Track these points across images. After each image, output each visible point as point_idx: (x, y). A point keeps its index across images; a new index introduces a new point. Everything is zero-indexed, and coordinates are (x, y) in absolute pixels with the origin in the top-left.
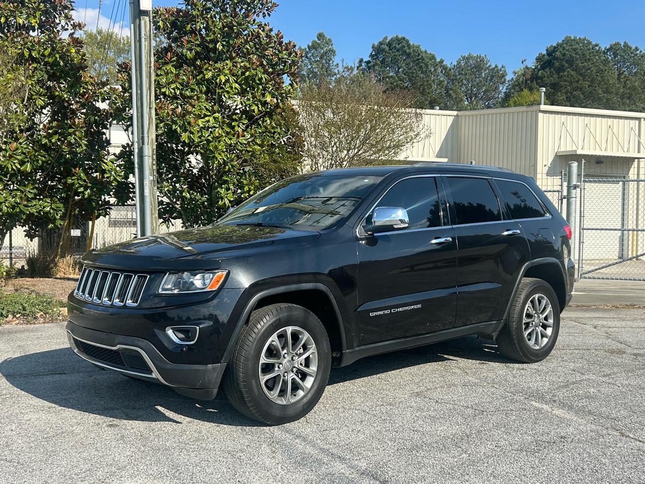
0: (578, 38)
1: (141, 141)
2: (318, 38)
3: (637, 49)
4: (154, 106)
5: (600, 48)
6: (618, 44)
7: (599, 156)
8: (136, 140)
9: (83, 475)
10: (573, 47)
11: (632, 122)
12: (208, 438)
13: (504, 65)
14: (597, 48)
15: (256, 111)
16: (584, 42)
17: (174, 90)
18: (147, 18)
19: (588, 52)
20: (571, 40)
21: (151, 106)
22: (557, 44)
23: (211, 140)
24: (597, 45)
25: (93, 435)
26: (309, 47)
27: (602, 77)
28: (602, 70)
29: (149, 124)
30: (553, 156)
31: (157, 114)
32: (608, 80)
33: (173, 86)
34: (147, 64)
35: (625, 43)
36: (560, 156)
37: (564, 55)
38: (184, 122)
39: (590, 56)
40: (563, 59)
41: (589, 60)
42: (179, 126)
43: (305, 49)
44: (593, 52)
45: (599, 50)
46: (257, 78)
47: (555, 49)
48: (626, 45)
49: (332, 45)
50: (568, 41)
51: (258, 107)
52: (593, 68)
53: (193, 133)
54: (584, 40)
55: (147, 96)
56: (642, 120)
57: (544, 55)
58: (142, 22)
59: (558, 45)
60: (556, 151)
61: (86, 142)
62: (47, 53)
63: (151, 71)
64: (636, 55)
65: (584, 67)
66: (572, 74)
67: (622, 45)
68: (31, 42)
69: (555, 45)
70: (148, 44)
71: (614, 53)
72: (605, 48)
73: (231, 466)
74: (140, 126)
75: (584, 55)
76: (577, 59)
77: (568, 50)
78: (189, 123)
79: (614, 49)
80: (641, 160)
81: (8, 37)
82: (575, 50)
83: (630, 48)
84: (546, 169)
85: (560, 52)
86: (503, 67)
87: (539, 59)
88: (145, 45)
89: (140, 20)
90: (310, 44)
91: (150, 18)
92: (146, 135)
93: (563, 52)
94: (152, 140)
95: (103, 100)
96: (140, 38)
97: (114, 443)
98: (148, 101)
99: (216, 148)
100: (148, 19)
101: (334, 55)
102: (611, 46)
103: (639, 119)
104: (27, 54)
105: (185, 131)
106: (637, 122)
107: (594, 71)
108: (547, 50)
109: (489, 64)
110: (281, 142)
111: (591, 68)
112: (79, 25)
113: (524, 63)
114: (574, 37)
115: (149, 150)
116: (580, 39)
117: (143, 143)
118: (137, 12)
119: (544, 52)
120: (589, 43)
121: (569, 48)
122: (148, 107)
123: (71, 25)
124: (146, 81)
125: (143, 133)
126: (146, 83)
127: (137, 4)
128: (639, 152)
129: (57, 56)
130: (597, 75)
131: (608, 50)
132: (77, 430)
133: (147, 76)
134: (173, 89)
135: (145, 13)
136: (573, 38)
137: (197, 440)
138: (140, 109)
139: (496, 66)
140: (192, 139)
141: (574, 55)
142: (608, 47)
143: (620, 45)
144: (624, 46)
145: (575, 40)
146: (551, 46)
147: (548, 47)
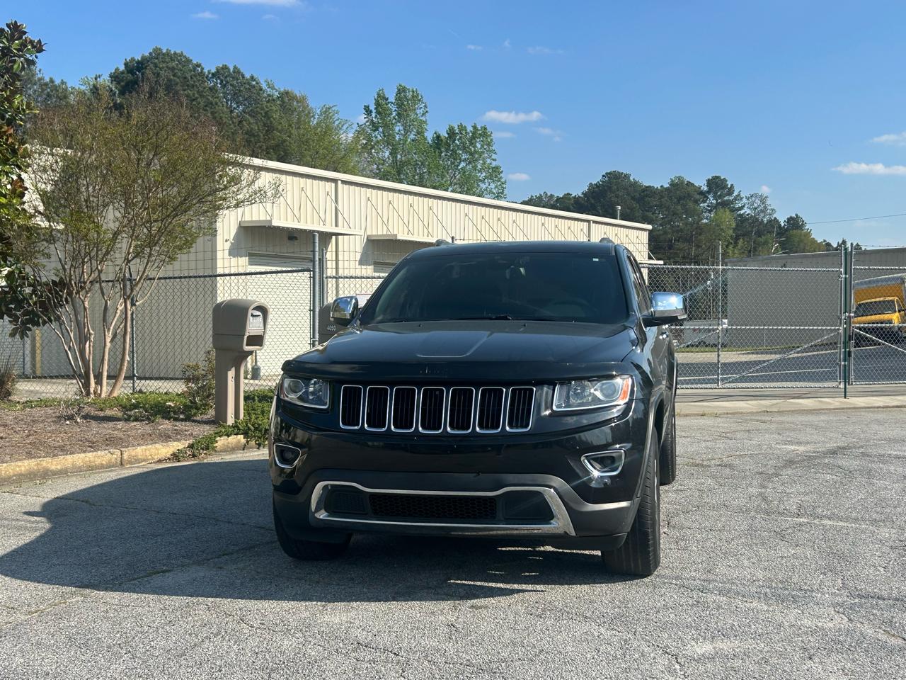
0: (172, 52)
3: (252, 77)
5: (202, 69)
6: (225, 68)
7: (292, 229)
10: (170, 65)
11: (328, 184)
13: (65, 81)
14: (199, 69)
16: (181, 60)
19: (190, 74)
20: (164, 54)
22: (142, 58)
24: (199, 65)
27: (212, 113)
28: (211, 104)
30: (236, 227)
32: (221, 118)
35: (235, 67)
36: (244, 227)
39: (194, 82)
41: (193, 86)
44: (194, 75)
45: (202, 72)
47: (142, 65)
48: (237, 71)
50: (157, 53)
52: (199, 100)
54: (180, 56)
56: (340, 182)
57: (122, 73)
59: (144, 58)
60: (240, 219)
64: (254, 87)
67: (231, 70)
69: (138, 58)
71: (222, 81)
72: (209, 73)
75: (185, 78)
76: (177, 84)
77: (162, 69)
79: (221, 73)
80: (340, 237)
82: (173, 69)
83: (243, 77)
84: (228, 245)
85: (151, 71)
86: (63, 82)
87: (115, 77)
102: (217, 69)
103: (335, 181)
106: (333, 185)
107: (202, 104)
108: (126, 64)
109: (40, 76)
111: (198, 98)
113: (98, 79)
114: (167, 50)
116: (175, 53)
119: (122, 68)
120: (189, 61)
121: (164, 65)
128: (337, 225)
130: (207, 110)
131: (213, 74)
136: (164, 51)
139: (52, 81)
141: (172, 77)
142: (213, 71)
143: (229, 70)
144: (234, 72)
145: (168, 54)
146: (133, 59)
147: (128, 60)
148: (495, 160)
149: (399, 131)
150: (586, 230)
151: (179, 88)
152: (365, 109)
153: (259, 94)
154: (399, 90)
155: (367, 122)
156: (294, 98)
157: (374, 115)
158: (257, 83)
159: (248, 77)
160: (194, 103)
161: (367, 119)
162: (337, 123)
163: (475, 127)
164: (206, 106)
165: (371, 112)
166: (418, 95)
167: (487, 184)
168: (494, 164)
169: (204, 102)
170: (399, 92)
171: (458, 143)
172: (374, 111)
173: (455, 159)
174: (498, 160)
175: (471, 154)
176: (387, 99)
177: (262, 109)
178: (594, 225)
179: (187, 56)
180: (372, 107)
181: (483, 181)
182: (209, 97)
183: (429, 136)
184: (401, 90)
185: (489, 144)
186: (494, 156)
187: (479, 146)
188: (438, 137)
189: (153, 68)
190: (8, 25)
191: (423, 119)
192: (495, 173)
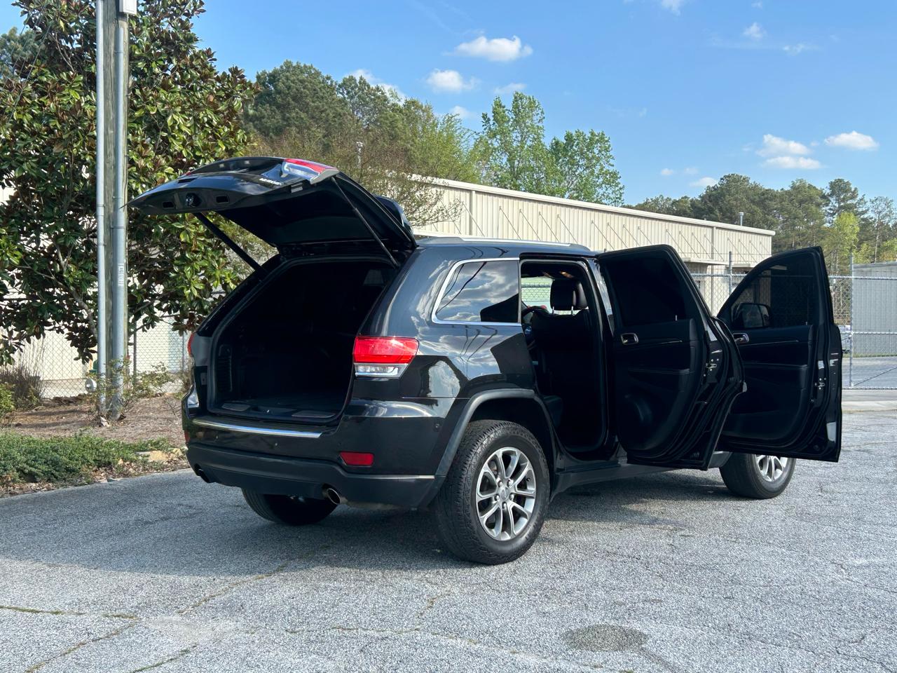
0: (302, 65)
1: (111, 205)
3: (377, 88)
5: (332, 82)
6: (351, 79)
8: (102, 202)
10: (300, 77)
11: (463, 194)
14: (329, 82)
16: (311, 72)
19: (319, 87)
20: (294, 67)
22: (273, 71)
24: (328, 78)
28: (340, 115)
37: (289, 88)
39: (324, 93)
40: (289, 93)
41: (322, 98)
44: (324, 88)
45: (331, 85)
47: (273, 78)
48: (363, 82)
50: (288, 66)
52: (328, 111)
54: (310, 68)
56: (474, 192)
59: (275, 71)
64: (379, 97)
65: (317, 108)
66: (303, 116)
69: (270, 71)
71: (348, 93)
75: (315, 90)
76: (307, 96)
77: (293, 82)
79: (348, 84)
82: (302, 81)
83: (369, 88)
85: (283, 83)
89: (117, 25)
93: (287, 84)
96: (116, 54)
102: (344, 81)
106: (468, 194)
108: (258, 77)
111: (326, 110)
114: (297, 63)
116: (305, 66)
120: (318, 74)
121: (295, 78)
130: (335, 121)
131: (340, 85)
135: (125, 16)
136: (294, 64)
138: (112, 158)
141: (302, 89)
142: (340, 82)
143: (355, 80)
144: (360, 83)
145: (298, 67)
146: (264, 73)
147: (259, 73)
148: (613, 166)
149: (516, 137)
150: (709, 236)
151: (308, 100)
152: (483, 117)
153: (384, 105)
154: (516, 98)
155: (485, 129)
156: (419, 107)
157: (491, 122)
158: (383, 93)
159: (374, 88)
160: (323, 115)
161: (485, 127)
162: (459, 131)
163: (592, 134)
164: (334, 117)
165: (489, 120)
166: (534, 102)
167: (604, 190)
168: (611, 169)
169: (334, 113)
170: (516, 100)
171: (576, 149)
172: (492, 119)
173: (573, 165)
174: (615, 165)
175: (589, 160)
176: (504, 107)
177: (387, 119)
178: (717, 230)
179: (317, 69)
180: (490, 115)
181: (600, 186)
182: (338, 109)
183: (547, 142)
184: (518, 98)
185: (607, 150)
186: (612, 162)
187: (596, 151)
188: (557, 143)
189: (285, 81)
190: (230, 70)
191: (540, 125)
192: (612, 178)
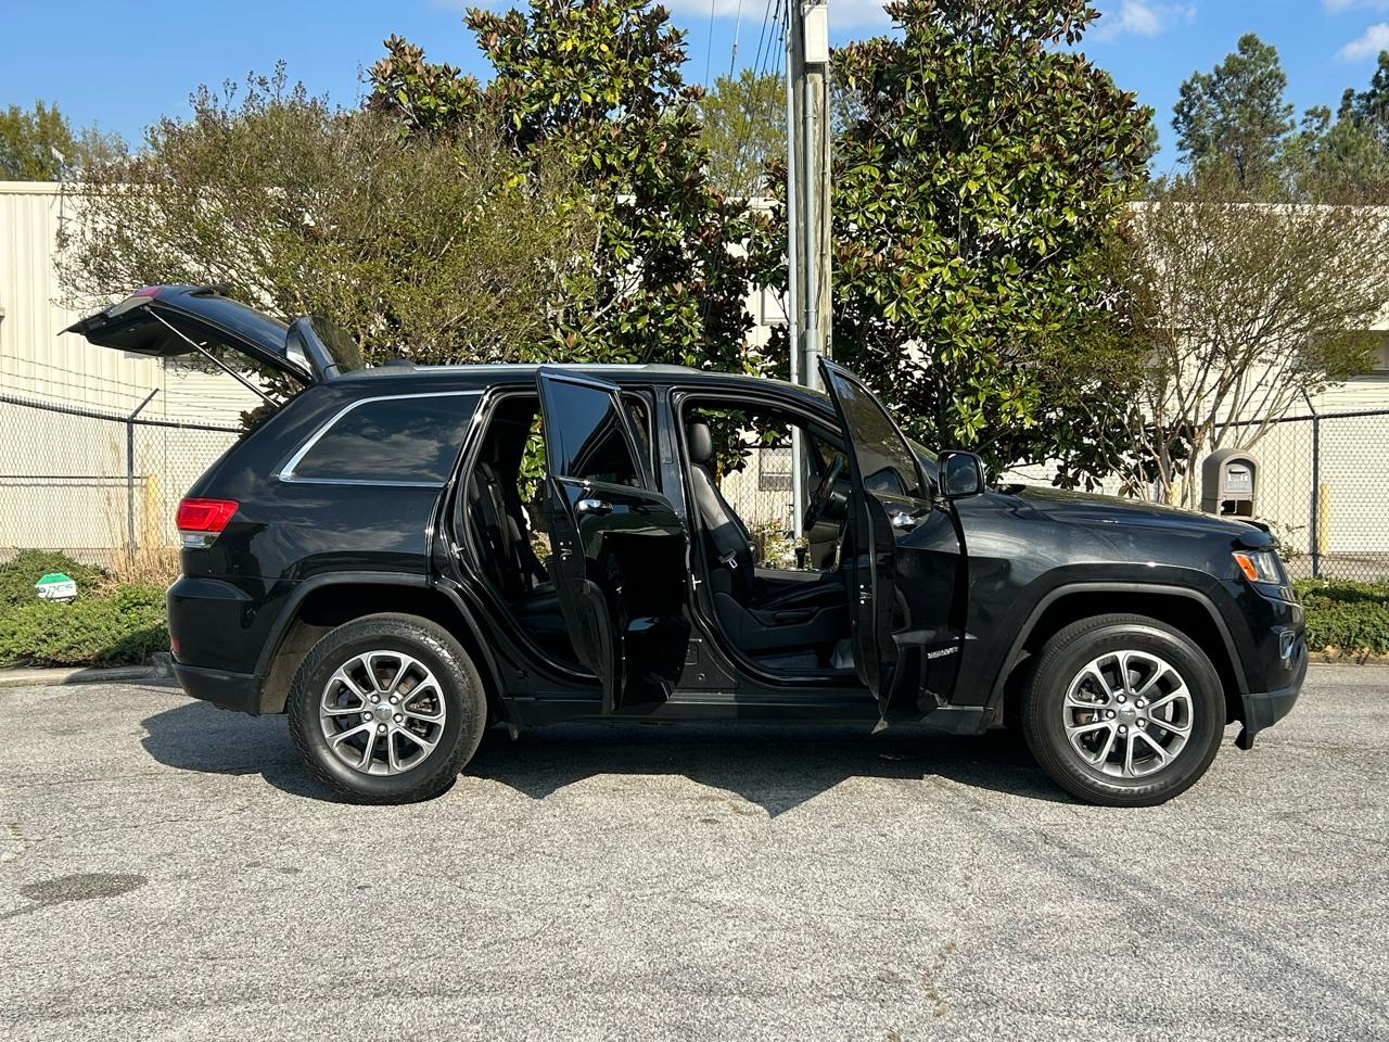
1: (803, 321)
2: (1241, 48)
4: (829, 252)
8: (794, 319)
9: (655, 880)
12: (861, 850)
15: (1043, 249)
17: (876, 215)
18: (818, 77)
21: (824, 252)
23: (948, 309)
25: (677, 832)
26: (1217, 71)
29: (820, 288)
31: (835, 268)
33: (873, 207)
34: (817, 168)
38: (889, 282)
42: (880, 288)
43: (1210, 77)
46: (1044, 179)
49: (1276, 61)
51: (1046, 241)
53: (906, 301)
55: (816, 232)
58: (810, 87)
61: (700, 325)
62: (632, 156)
63: (826, 182)
68: (603, 138)
70: (820, 129)
73: (888, 890)
74: (803, 293)
78: (898, 281)
81: (564, 135)
88: (815, 132)
89: (805, 83)
90: (1222, 66)
91: (824, 77)
92: (812, 309)
94: (825, 318)
95: (738, 241)
96: (805, 119)
97: (708, 844)
98: (819, 241)
99: (954, 327)
100: (822, 80)
101: (1280, 88)
104: (598, 163)
105: (892, 297)
110: (1104, 306)
112: (695, 93)
115: (819, 340)
117: (807, 327)
118: (799, 67)
122: (819, 253)
123: (680, 93)
124: (815, 202)
125: (807, 307)
126: (815, 206)
127: (799, 50)
129: (652, 160)
132: (654, 822)
133: (816, 192)
134: (872, 212)
135: (817, 67)
137: (844, 851)
138: (803, 258)
140: (905, 312)
